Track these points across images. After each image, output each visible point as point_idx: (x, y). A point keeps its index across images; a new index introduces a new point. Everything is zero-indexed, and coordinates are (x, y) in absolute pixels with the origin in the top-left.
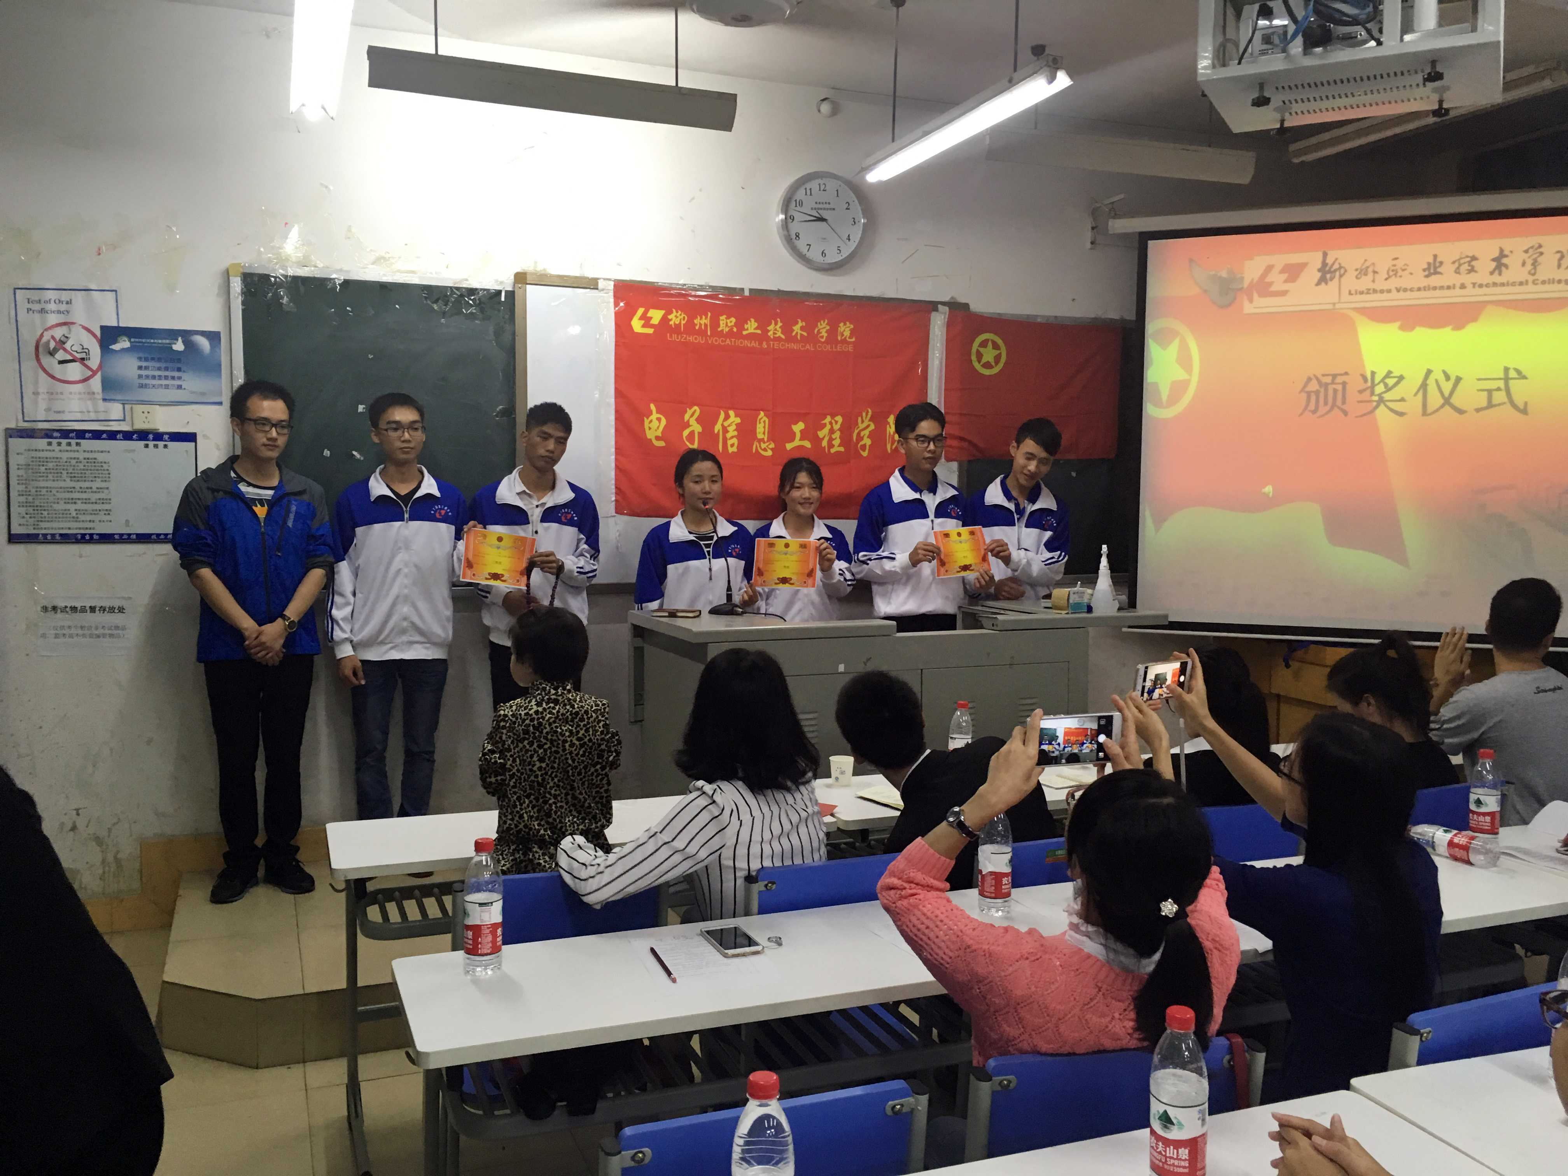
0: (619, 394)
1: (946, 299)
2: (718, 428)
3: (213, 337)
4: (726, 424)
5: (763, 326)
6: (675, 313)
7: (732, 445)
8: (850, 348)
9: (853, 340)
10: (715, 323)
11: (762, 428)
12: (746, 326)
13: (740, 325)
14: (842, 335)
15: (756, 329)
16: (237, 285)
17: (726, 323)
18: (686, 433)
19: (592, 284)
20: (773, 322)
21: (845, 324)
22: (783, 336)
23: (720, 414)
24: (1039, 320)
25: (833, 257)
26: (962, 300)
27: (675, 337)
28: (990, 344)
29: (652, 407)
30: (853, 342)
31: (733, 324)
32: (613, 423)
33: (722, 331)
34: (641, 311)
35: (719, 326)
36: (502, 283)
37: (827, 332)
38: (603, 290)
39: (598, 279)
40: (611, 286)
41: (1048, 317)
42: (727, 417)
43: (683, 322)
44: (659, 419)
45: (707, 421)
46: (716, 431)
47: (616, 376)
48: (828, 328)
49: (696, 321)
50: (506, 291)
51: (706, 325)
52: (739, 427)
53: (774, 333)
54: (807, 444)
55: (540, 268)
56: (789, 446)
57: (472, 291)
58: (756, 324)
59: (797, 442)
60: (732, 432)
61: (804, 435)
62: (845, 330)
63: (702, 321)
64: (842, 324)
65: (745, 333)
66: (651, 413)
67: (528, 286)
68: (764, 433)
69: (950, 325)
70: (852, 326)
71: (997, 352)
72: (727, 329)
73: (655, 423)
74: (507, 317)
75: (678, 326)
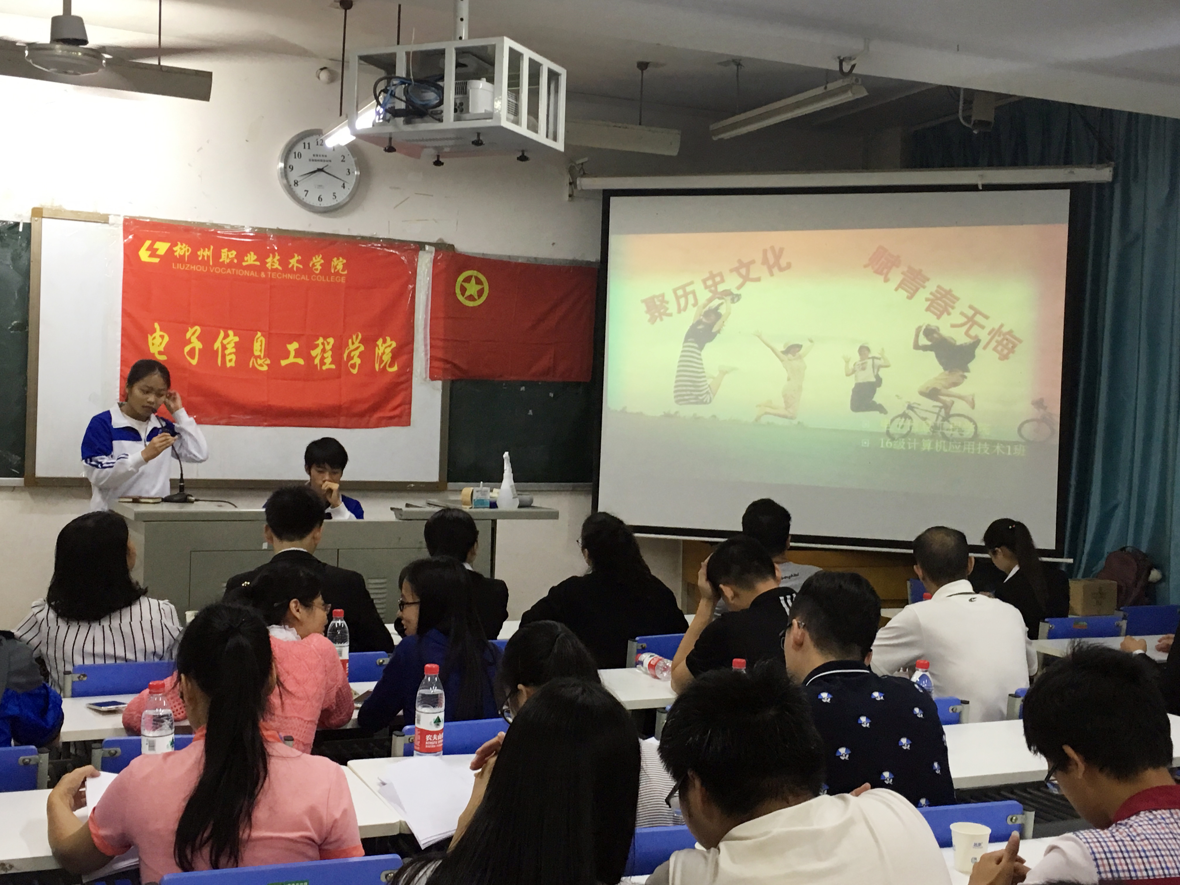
0: (125, 312)
1: (434, 240)
2: (217, 345)
4: (225, 342)
5: (262, 258)
6: (179, 245)
7: (230, 360)
8: (343, 280)
9: (346, 272)
10: (217, 255)
11: (259, 345)
12: (246, 258)
13: (240, 257)
14: (335, 268)
15: (255, 261)
17: (227, 255)
18: (187, 349)
19: (104, 219)
20: (271, 255)
21: (338, 259)
22: (280, 268)
23: (219, 334)
24: (520, 261)
25: (329, 202)
26: (450, 242)
27: (179, 266)
28: (473, 280)
29: (157, 326)
30: (345, 274)
31: (233, 256)
32: (120, 339)
33: (224, 261)
34: (148, 243)
35: (220, 257)
36: (20, 216)
37: (321, 265)
38: (113, 224)
39: (109, 215)
40: (121, 221)
41: (528, 258)
42: (226, 336)
43: (187, 254)
44: (162, 337)
45: (207, 339)
46: (215, 348)
47: (123, 298)
48: (322, 261)
49: (199, 253)
50: (25, 224)
51: (208, 257)
52: (237, 345)
53: (272, 265)
54: (301, 361)
55: (56, 204)
56: (284, 363)
58: (255, 257)
59: (291, 359)
60: (231, 349)
61: (298, 353)
62: (339, 264)
63: (205, 253)
64: (335, 259)
65: (244, 264)
66: (154, 331)
67: (43, 219)
68: (261, 351)
69: (435, 262)
70: (345, 261)
71: (479, 287)
72: (228, 261)
73: (158, 340)
74: (24, 245)
75: (182, 257)
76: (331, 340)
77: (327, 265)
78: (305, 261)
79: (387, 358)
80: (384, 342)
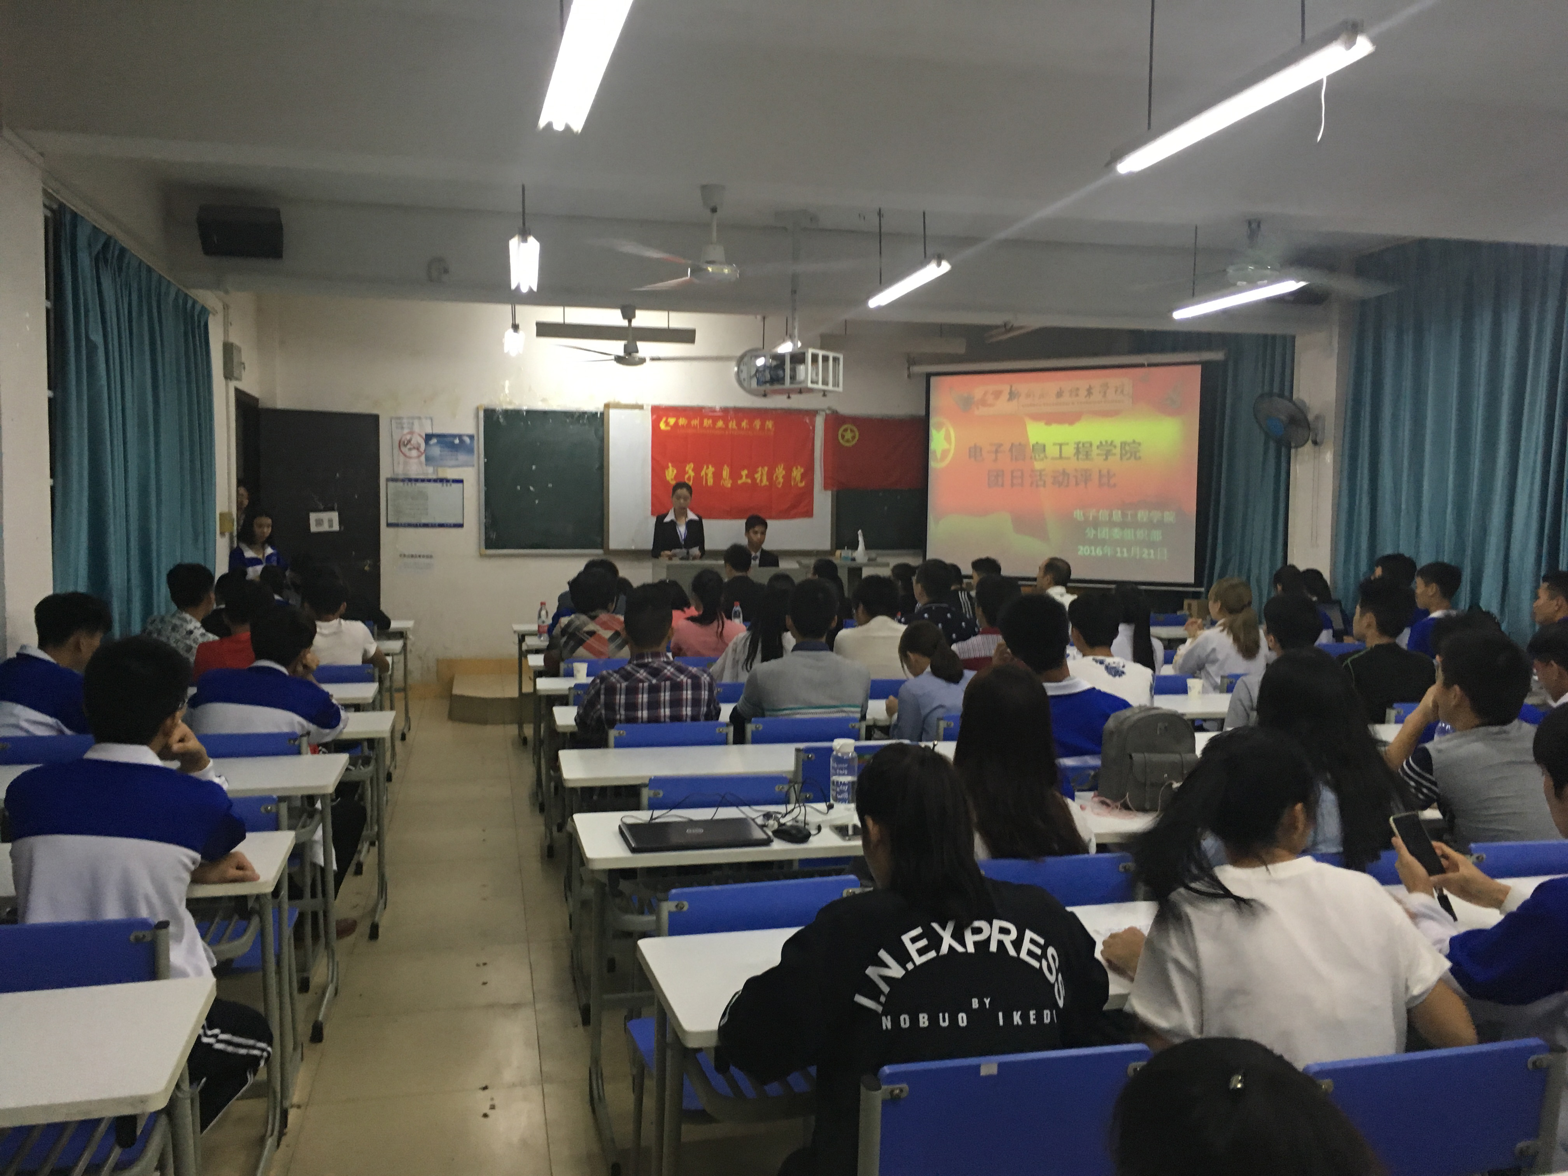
0: (653, 458)
1: (825, 408)
2: (703, 473)
3: (471, 437)
4: (707, 471)
5: (726, 423)
6: (681, 419)
7: (710, 482)
8: (772, 433)
10: (701, 423)
11: (726, 472)
12: (717, 424)
13: (714, 423)
14: (768, 427)
15: (722, 425)
16: (481, 414)
17: (707, 423)
18: (687, 476)
19: (641, 407)
20: (731, 421)
21: (769, 422)
22: (736, 428)
23: (703, 468)
24: (878, 417)
26: (835, 409)
27: (681, 431)
28: (849, 431)
29: (670, 465)
30: (773, 430)
31: (710, 423)
32: (650, 473)
33: (705, 426)
34: (664, 419)
35: (703, 424)
36: (598, 408)
37: (759, 426)
38: (646, 410)
39: (644, 405)
40: (650, 408)
41: (882, 416)
42: (708, 468)
43: (685, 424)
44: (673, 470)
45: (697, 470)
46: (702, 476)
47: (652, 450)
48: (760, 424)
49: (692, 422)
50: (600, 412)
51: (697, 424)
52: (714, 473)
53: (732, 427)
54: (749, 481)
55: (617, 400)
56: (740, 482)
57: (584, 413)
58: (723, 423)
59: (744, 480)
60: (710, 475)
61: (747, 476)
62: (769, 424)
63: (695, 422)
64: (767, 422)
65: (716, 427)
66: (669, 467)
67: (610, 410)
68: (727, 476)
69: (826, 421)
70: (773, 423)
71: (852, 434)
72: (708, 426)
73: (671, 472)
74: (600, 424)
75: (683, 426)
76: (766, 469)
77: (763, 425)
78: (751, 423)
79: (798, 478)
80: (797, 468)
